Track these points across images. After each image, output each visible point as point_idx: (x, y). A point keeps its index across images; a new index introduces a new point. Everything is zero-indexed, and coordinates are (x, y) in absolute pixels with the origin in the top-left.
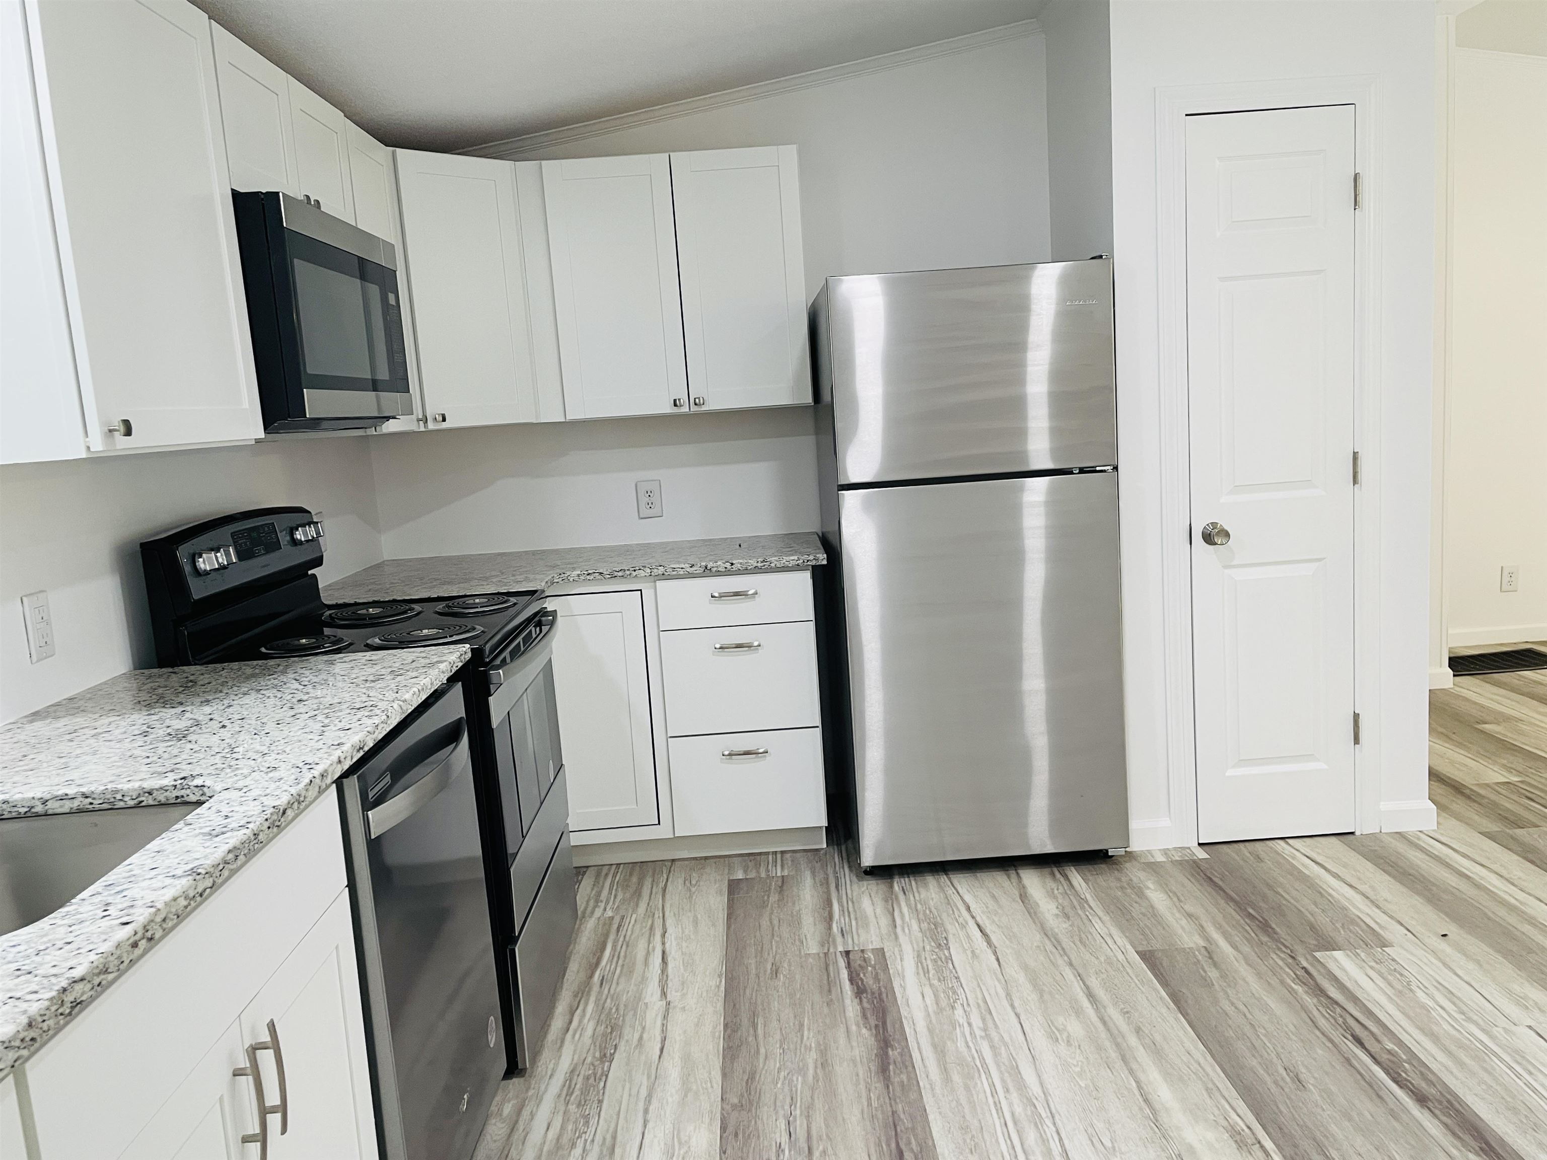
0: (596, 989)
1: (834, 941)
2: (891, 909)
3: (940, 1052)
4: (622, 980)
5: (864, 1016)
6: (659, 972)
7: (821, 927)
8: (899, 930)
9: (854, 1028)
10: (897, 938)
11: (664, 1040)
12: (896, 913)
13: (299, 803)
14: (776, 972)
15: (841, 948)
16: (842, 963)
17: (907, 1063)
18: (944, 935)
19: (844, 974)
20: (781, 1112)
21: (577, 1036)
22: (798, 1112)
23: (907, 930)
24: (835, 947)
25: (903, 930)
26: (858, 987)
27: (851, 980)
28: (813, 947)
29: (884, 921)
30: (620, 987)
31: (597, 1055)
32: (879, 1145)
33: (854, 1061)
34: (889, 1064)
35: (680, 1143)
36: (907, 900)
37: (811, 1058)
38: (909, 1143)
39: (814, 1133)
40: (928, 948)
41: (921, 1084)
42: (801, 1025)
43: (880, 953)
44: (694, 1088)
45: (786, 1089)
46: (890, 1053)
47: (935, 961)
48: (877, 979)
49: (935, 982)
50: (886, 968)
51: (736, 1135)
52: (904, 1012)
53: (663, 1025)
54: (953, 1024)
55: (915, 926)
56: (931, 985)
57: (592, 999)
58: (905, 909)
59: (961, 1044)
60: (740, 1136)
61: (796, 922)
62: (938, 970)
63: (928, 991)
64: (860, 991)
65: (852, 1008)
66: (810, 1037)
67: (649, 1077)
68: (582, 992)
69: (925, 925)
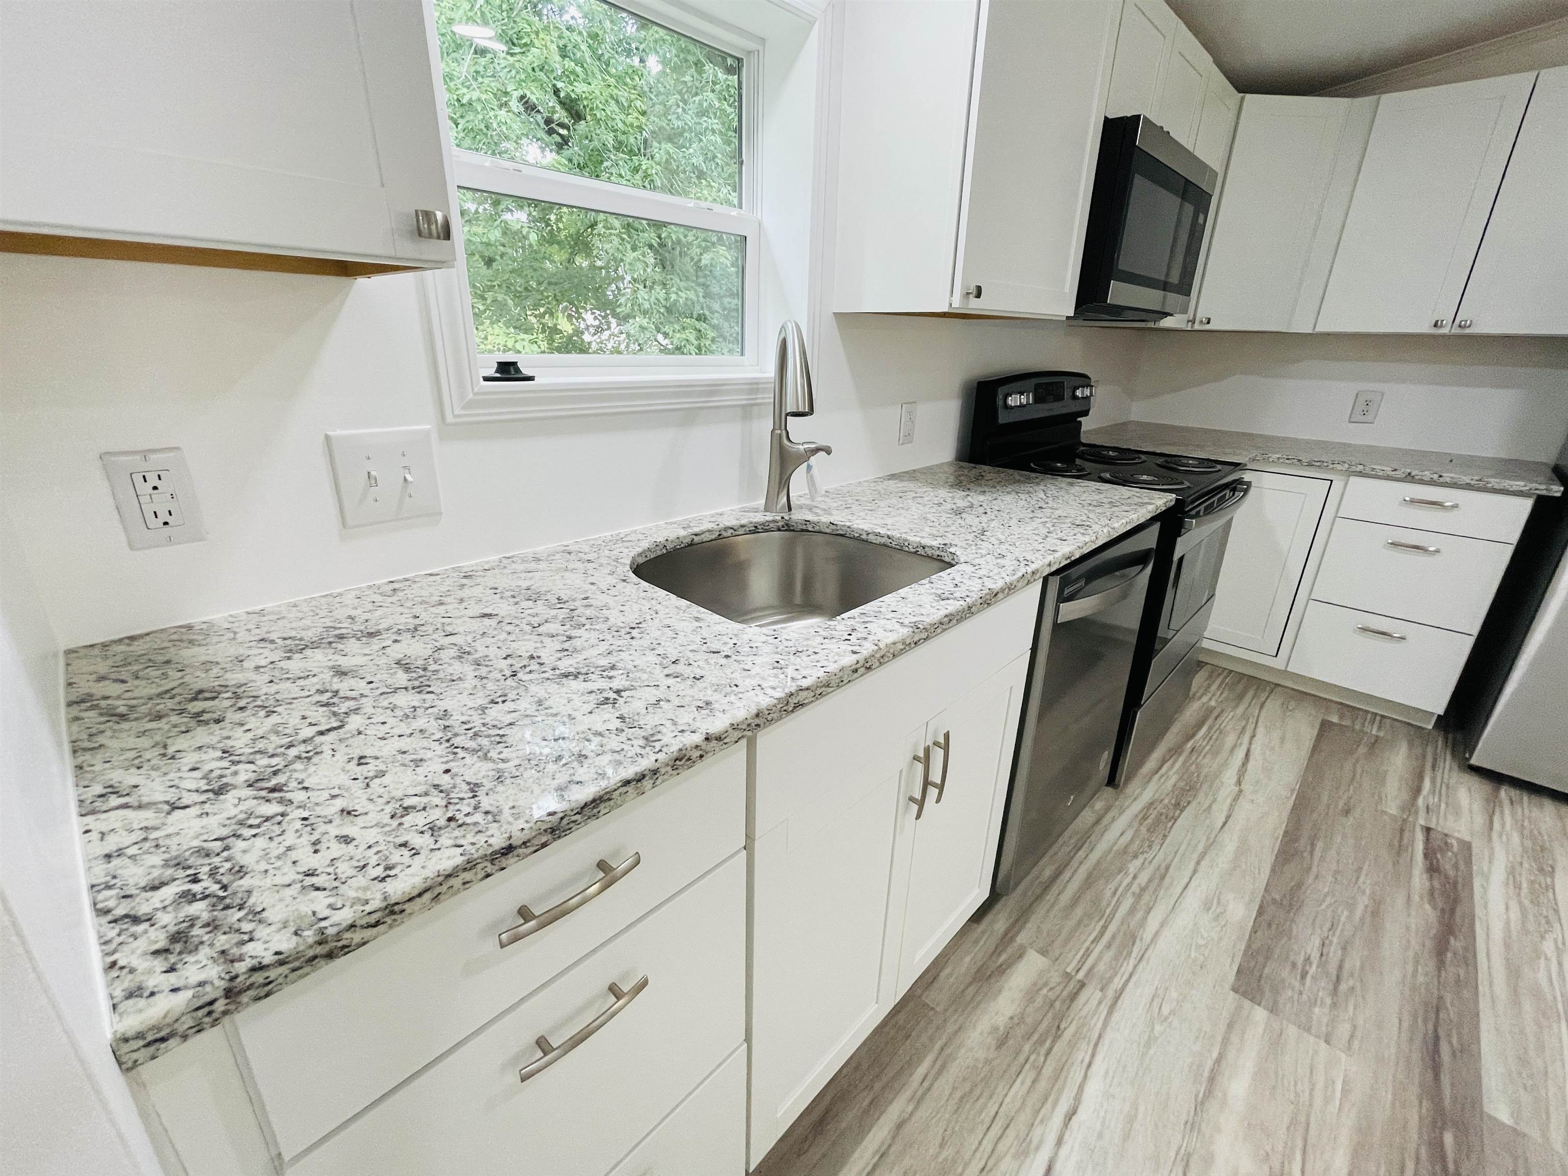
0: (1186, 753)
1: (1416, 812)
2: (1491, 811)
3: (1514, 973)
4: (1208, 756)
5: (1432, 892)
6: (1240, 763)
7: (1405, 796)
8: (1495, 835)
9: (1416, 898)
10: (1490, 839)
11: (1228, 817)
12: (1496, 819)
13: (1010, 589)
14: (1347, 812)
15: (1422, 821)
16: (1420, 837)
17: (1469, 958)
18: (1550, 862)
19: (1419, 846)
20: (1318, 931)
21: (1162, 780)
22: (1335, 940)
23: (1504, 838)
24: (1416, 819)
25: (1500, 836)
26: (1431, 864)
27: (1426, 856)
28: (1392, 808)
29: (1480, 820)
30: (1206, 761)
31: (1173, 801)
32: (1415, 1017)
33: (1408, 928)
34: (1447, 950)
35: (1219, 903)
36: (1513, 814)
37: (1363, 902)
38: (1449, 1036)
39: (1347, 966)
40: (1526, 865)
41: (1480, 988)
42: (1360, 869)
43: (1467, 847)
44: (1244, 867)
45: (1329, 914)
46: (1452, 941)
47: (1532, 882)
48: (1456, 867)
49: (1526, 902)
50: (1469, 862)
51: (1270, 925)
52: (1479, 911)
53: (1232, 805)
54: (1538, 954)
55: (1516, 838)
56: (1520, 903)
57: (1181, 759)
58: (1508, 819)
59: (1542, 976)
60: (1274, 927)
61: (1381, 779)
62: (1532, 892)
63: (1514, 906)
64: (1433, 869)
65: (1419, 879)
66: (1366, 882)
67: (1208, 838)
68: (1176, 751)
69: (1528, 843)
